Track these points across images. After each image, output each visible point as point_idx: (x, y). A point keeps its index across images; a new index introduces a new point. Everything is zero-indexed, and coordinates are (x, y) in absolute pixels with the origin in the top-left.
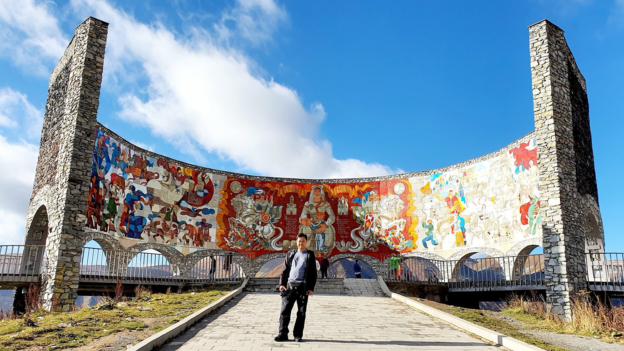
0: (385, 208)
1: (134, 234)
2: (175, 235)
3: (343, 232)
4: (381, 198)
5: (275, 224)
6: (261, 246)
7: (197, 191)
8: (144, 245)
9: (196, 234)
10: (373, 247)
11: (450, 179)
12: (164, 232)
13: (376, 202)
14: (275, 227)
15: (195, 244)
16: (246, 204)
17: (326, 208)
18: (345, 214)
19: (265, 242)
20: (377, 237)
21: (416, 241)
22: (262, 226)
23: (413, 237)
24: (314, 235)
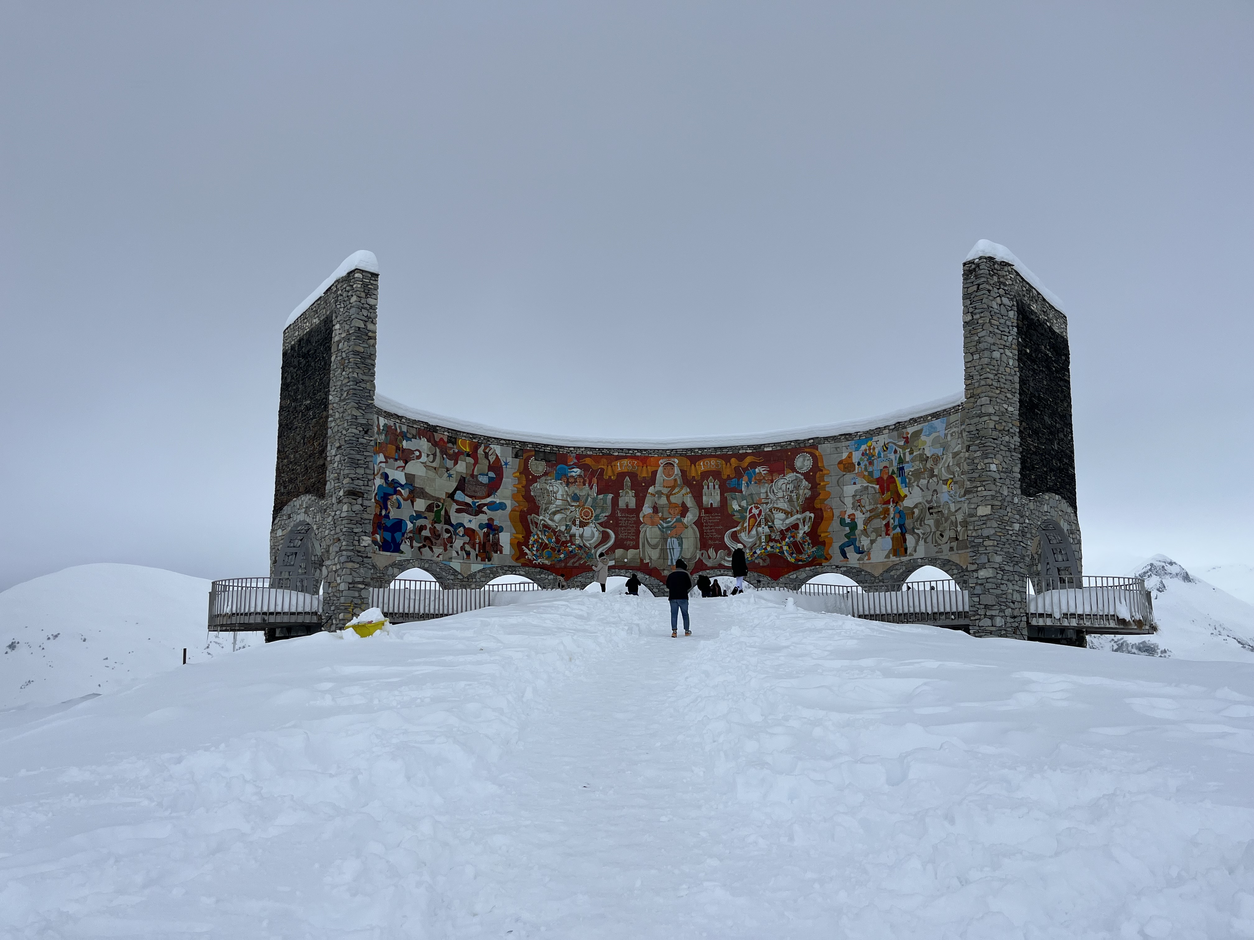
0: (780, 494)
1: (390, 546)
2: (449, 545)
3: (712, 535)
4: (774, 478)
5: (601, 524)
6: (580, 558)
7: (477, 475)
8: (405, 563)
9: (480, 543)
10: (761, 558)
11: (885, 449)
12: (434, 541)
13: (767, 485)
14: (602, 529)
15: (479, 558)
16: (555, 493)
17: (683, 495)
18: (715, 505)
19: (587, 553)
20: (768, 542)
21: (829, 548)
22: (580, 527)
23: (824, 541)
24: (665, 540)
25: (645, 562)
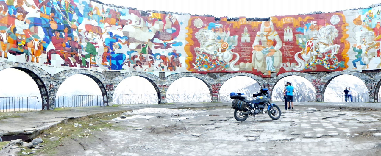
0: (323, 35)
1: (116, 66)
2: (152, 64)
5: (232, 51)
7: (166, 30)
8: (126, 74)
9: (169, 62)
10: (313, 67)
11: (379, 13)
14: (232, 53)
15: (169, 69)
16: (208, 36)
17: (274, 35)
18: (290, 41)
19: (225, 65)
20: (316, 59)
21: (347, 62)
22: (221, 52)
23: (345, 59)
24: (265, 58)
25: (255, 68)
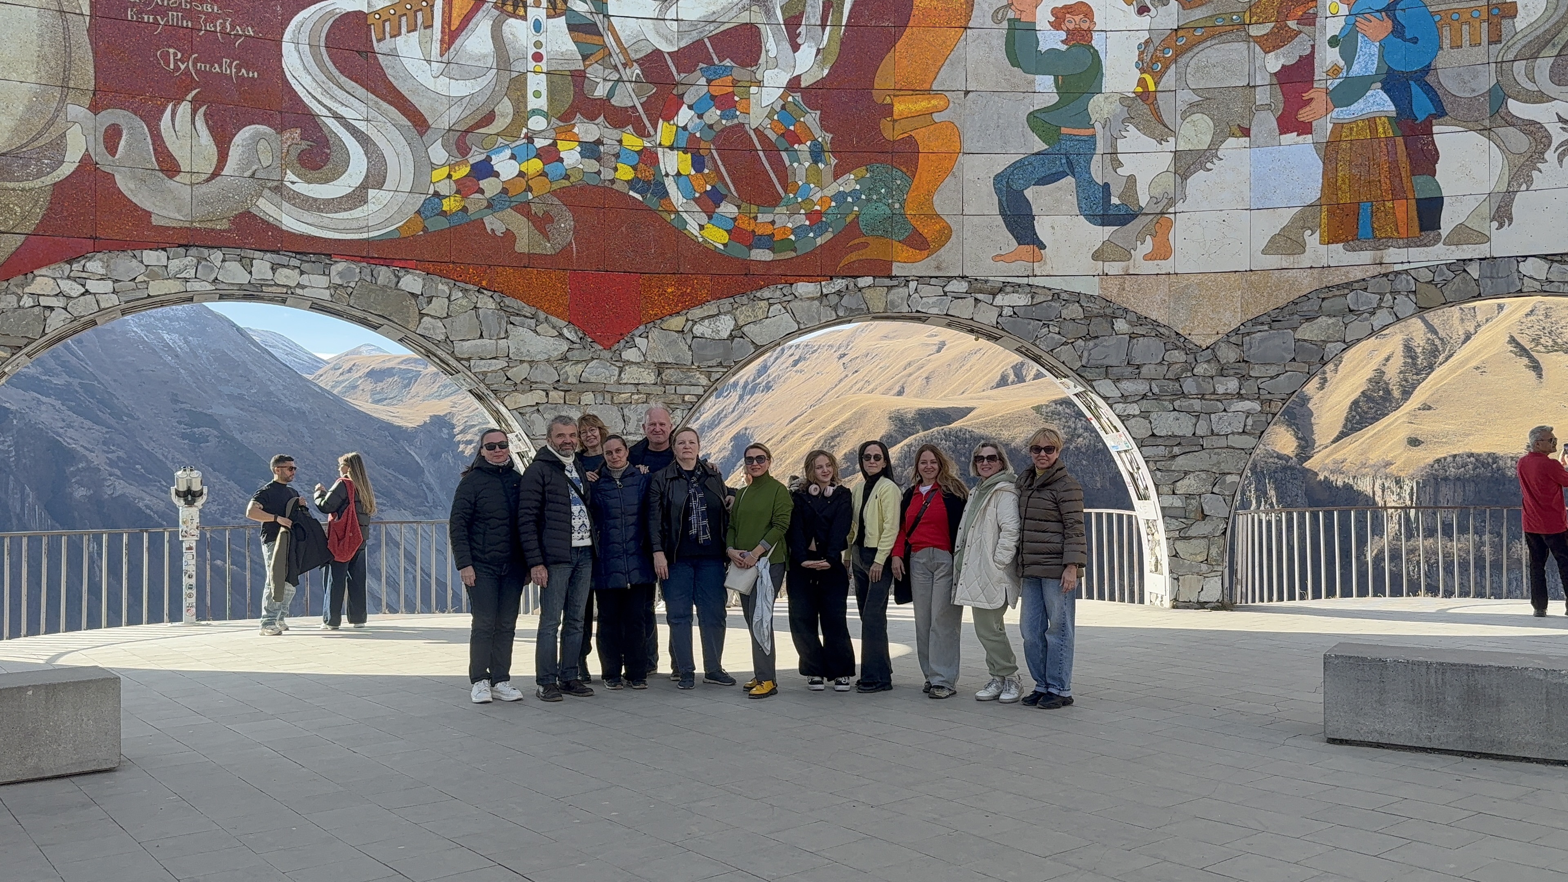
3: (191, 13)
10: (524, 209)
20: (567, 117)
21: (938, 181)
23: (911, 141)
